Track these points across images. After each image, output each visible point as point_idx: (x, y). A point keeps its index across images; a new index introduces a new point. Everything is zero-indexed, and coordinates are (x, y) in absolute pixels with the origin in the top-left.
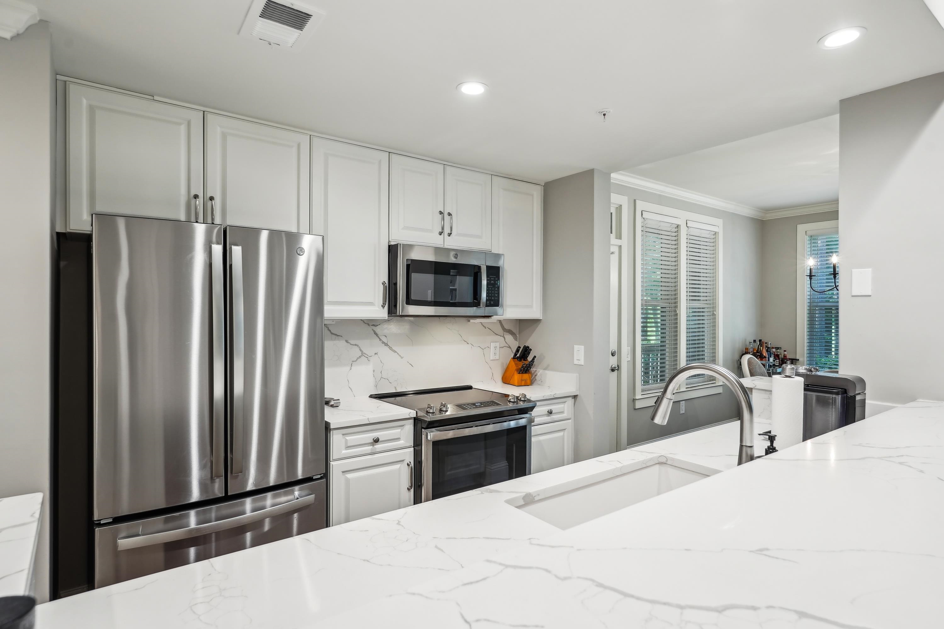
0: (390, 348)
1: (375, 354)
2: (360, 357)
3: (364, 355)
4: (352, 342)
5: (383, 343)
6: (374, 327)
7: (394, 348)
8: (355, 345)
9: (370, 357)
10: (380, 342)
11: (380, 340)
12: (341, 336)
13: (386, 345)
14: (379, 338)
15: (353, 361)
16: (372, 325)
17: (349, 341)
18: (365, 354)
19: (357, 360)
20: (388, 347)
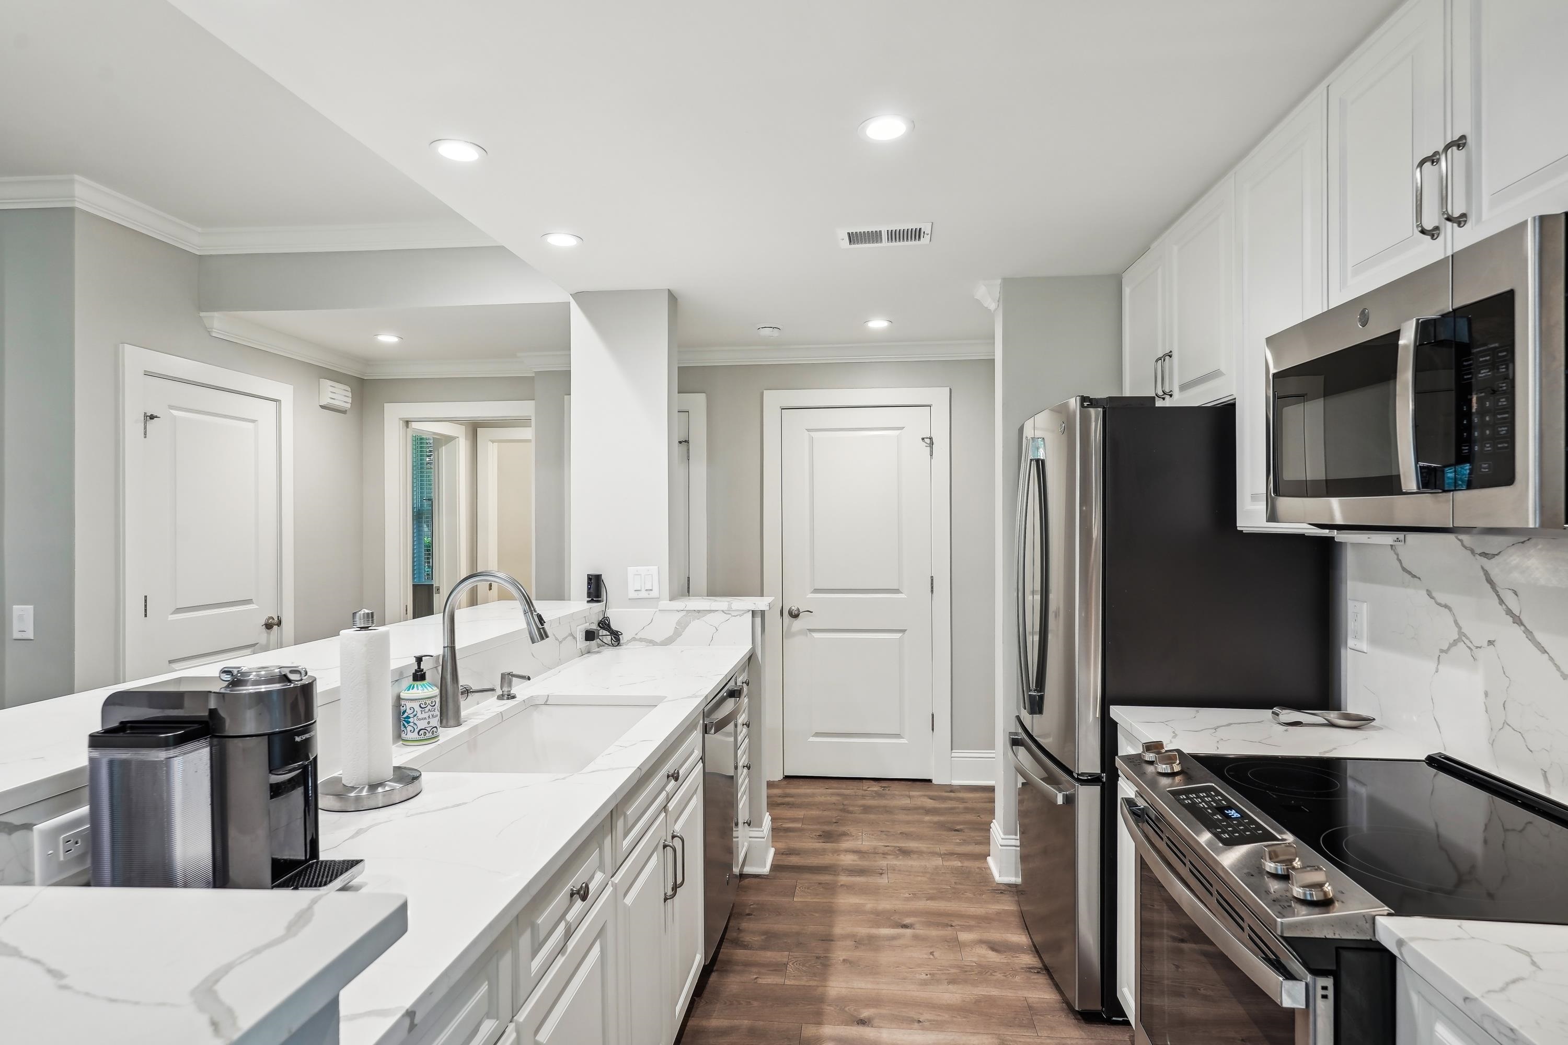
0: (1529, 633)
1: (1491, 643)
2: (1455, 643)
3: (1464, 638)
4: (1442, 597)
5: (1509, 612)
6: (1484, 560)
7: (1540, 636)
8: (1446, 606)
9: (1477, 647)
10: (1501, 610)
11: (1501, 602)
12: (1419, 578)
13: (1518, 621)
14: (1498, 596)
15: (1442, 651)
16: (1481, 555)
17: (1434, 594)
18: (1465, 636)
19: (1449, 649)
20: (1522, 628)
